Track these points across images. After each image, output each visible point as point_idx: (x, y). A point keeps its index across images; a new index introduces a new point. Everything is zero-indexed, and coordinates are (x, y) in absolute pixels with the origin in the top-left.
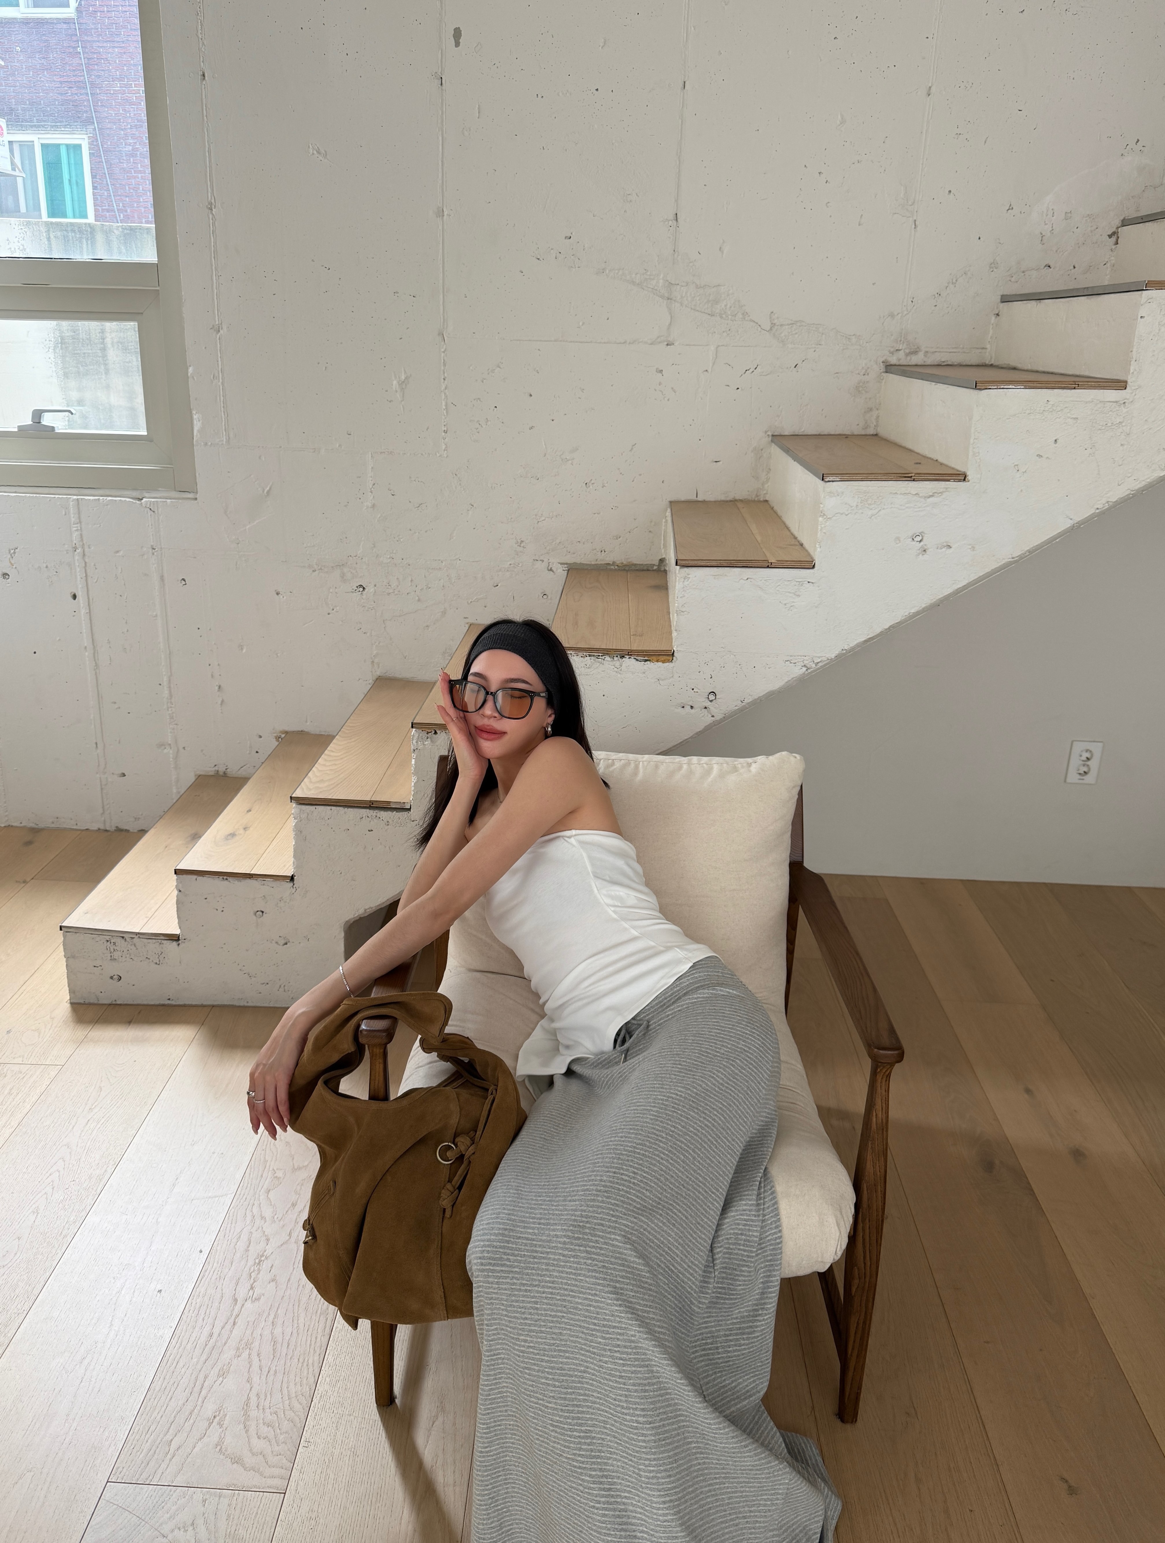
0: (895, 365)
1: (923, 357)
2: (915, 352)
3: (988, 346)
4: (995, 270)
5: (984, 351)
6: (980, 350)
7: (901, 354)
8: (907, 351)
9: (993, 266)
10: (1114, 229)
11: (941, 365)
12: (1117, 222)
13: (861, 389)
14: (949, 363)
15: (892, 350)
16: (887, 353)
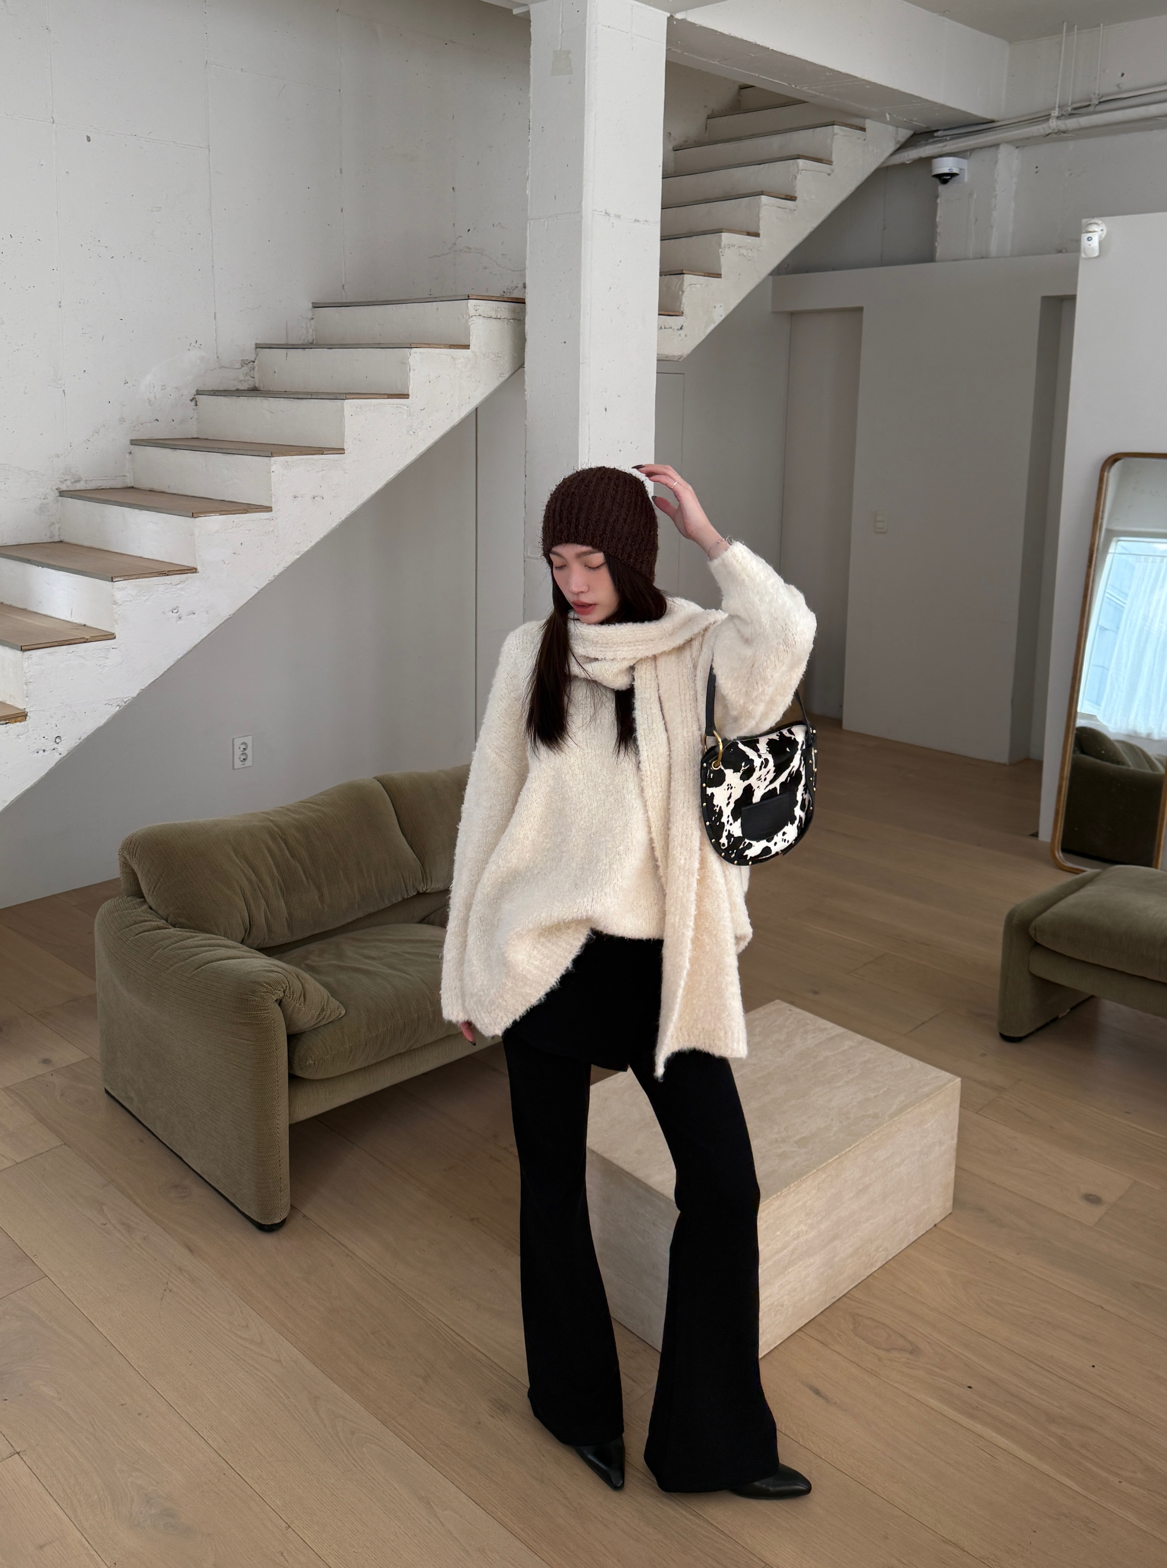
0: (66, 491)
1: (85, 484)
2: (78, 481)
3: (127, 474)
4: (123, 423)
5: (125, 477)
7: (68, 483)
8: (73, 480)
9: (122, 420)
10: (193, 396)
11: (98, 490)
12: (194, 392)
13: (43, 509)
14: (104, 488)
15: (62, 480)
16: (59, 483)
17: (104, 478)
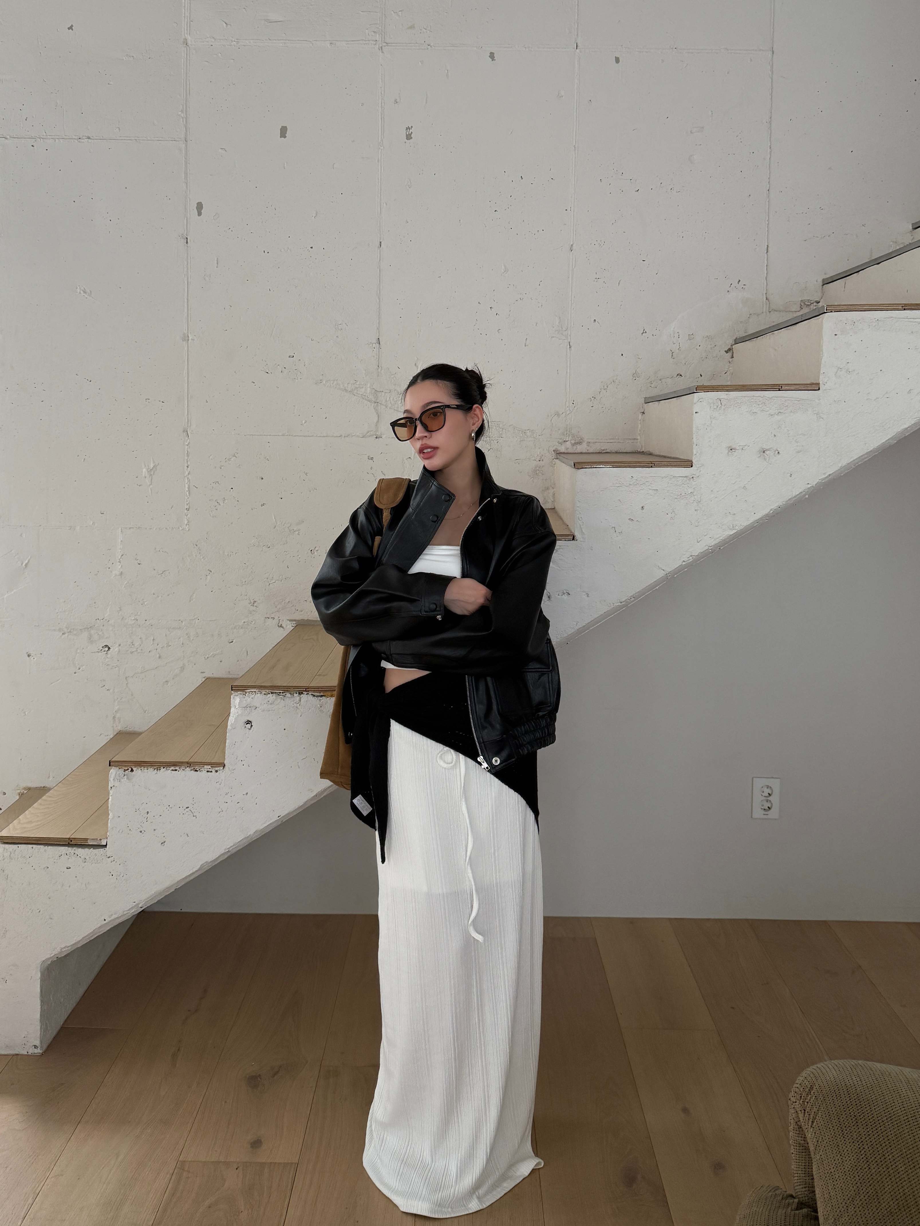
0: (564, 453)
1: (586, 446)
2: (580, 443)
3: (639, 438)
4: (637, 379)
5: (636, 440)
6: (632, 441)
7: (568, 444)
8: (573, 442)
9: (635, 375)
10: (729, 347)
11: (601, 453)
12: (731, 341)
13: (538, 472)
14: (608, 451)
15: (560, 441)
16: (557, 444)
17: (608, 441)
